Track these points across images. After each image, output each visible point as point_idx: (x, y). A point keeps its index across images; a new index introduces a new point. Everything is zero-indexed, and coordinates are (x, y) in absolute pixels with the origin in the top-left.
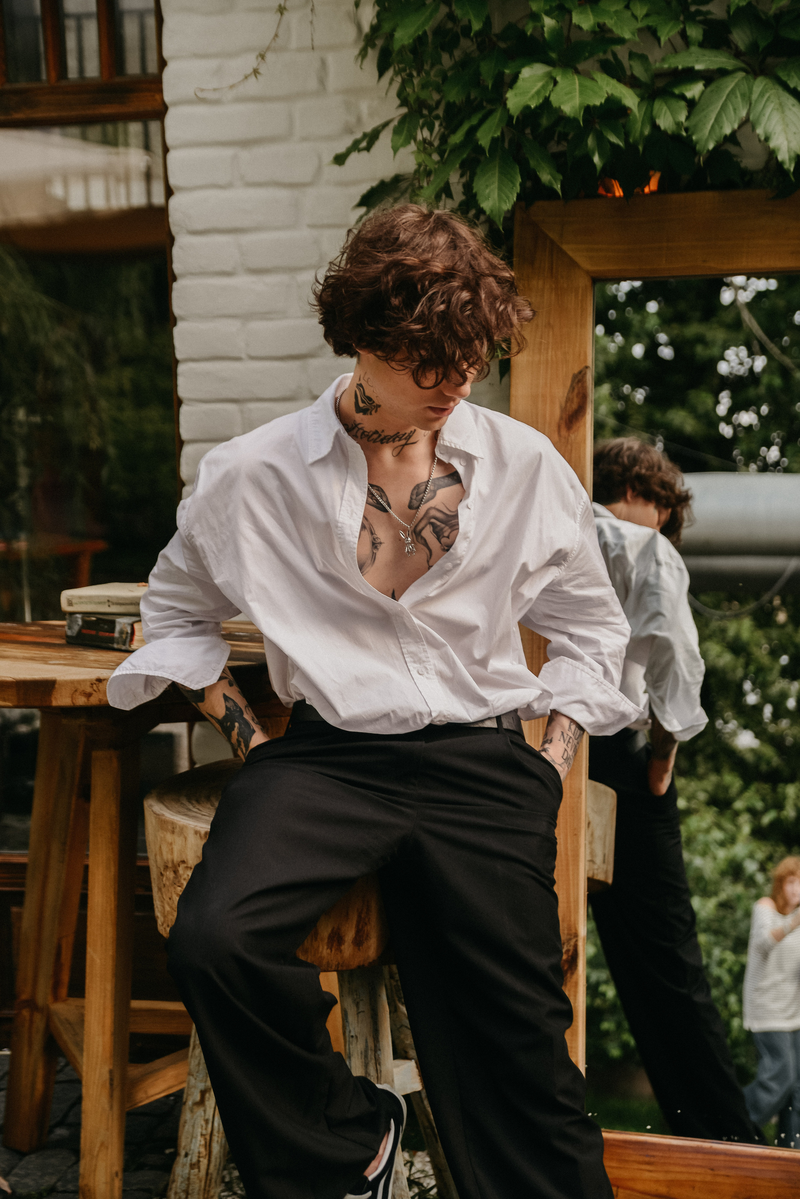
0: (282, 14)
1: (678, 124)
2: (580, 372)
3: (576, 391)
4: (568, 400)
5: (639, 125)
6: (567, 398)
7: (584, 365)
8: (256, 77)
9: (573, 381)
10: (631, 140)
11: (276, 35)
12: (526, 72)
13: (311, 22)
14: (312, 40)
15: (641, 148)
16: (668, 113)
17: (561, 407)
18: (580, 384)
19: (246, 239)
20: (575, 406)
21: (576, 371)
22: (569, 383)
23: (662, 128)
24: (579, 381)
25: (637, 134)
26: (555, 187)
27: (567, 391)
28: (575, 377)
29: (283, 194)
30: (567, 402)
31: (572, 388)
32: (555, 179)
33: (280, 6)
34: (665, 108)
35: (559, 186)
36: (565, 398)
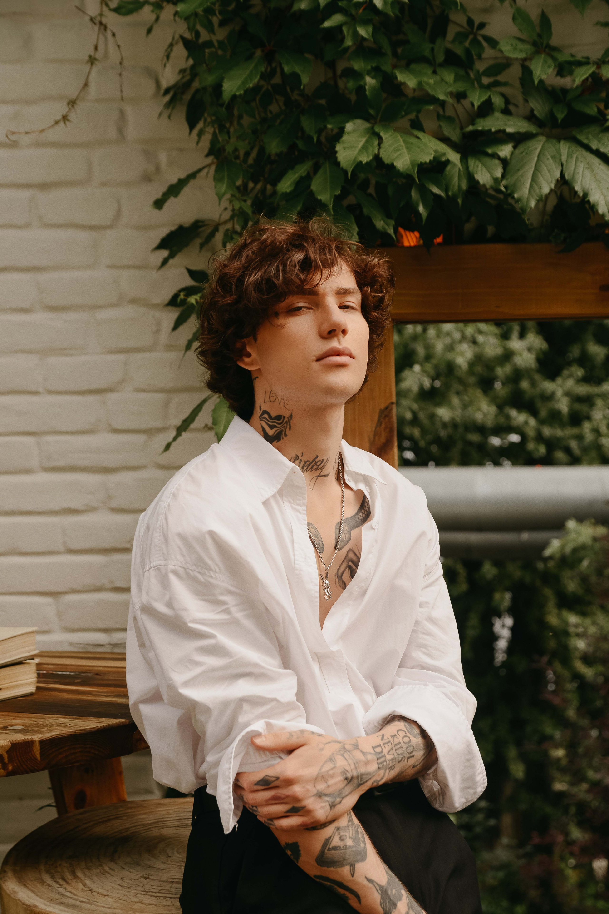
0: (92, 64)
1: (496, 180)
2: (387, 408)
3: (383, 425)
4: (376, 434)
5: (456, 180)
6: (375, 432)
7: (389, 402)
8: (65, 123)
9: (380, 417)
10: (450, 194)
11: (86, 85)
12: (349, 126)
13: (120, 75)
14: (122, 91)
15: (460, 201)
16: (484, 170)
17: (369, 440)
18: (387, 419)
19: (43, 278)
20: (383, 439)
21: (383, 407)
22: (376, 418)
23: (481, 182)
24: (386, 416)
25: (456, 188)
26: (389, 232)
27: (375, 425)
28: (381, 412)
29: (83, 235)
30: (375, 435)
31: (379, 423)
32: (387, 224)
33: (90, 57)
34: (480, 165)
35: (392, 231)
36: (373, 433)
